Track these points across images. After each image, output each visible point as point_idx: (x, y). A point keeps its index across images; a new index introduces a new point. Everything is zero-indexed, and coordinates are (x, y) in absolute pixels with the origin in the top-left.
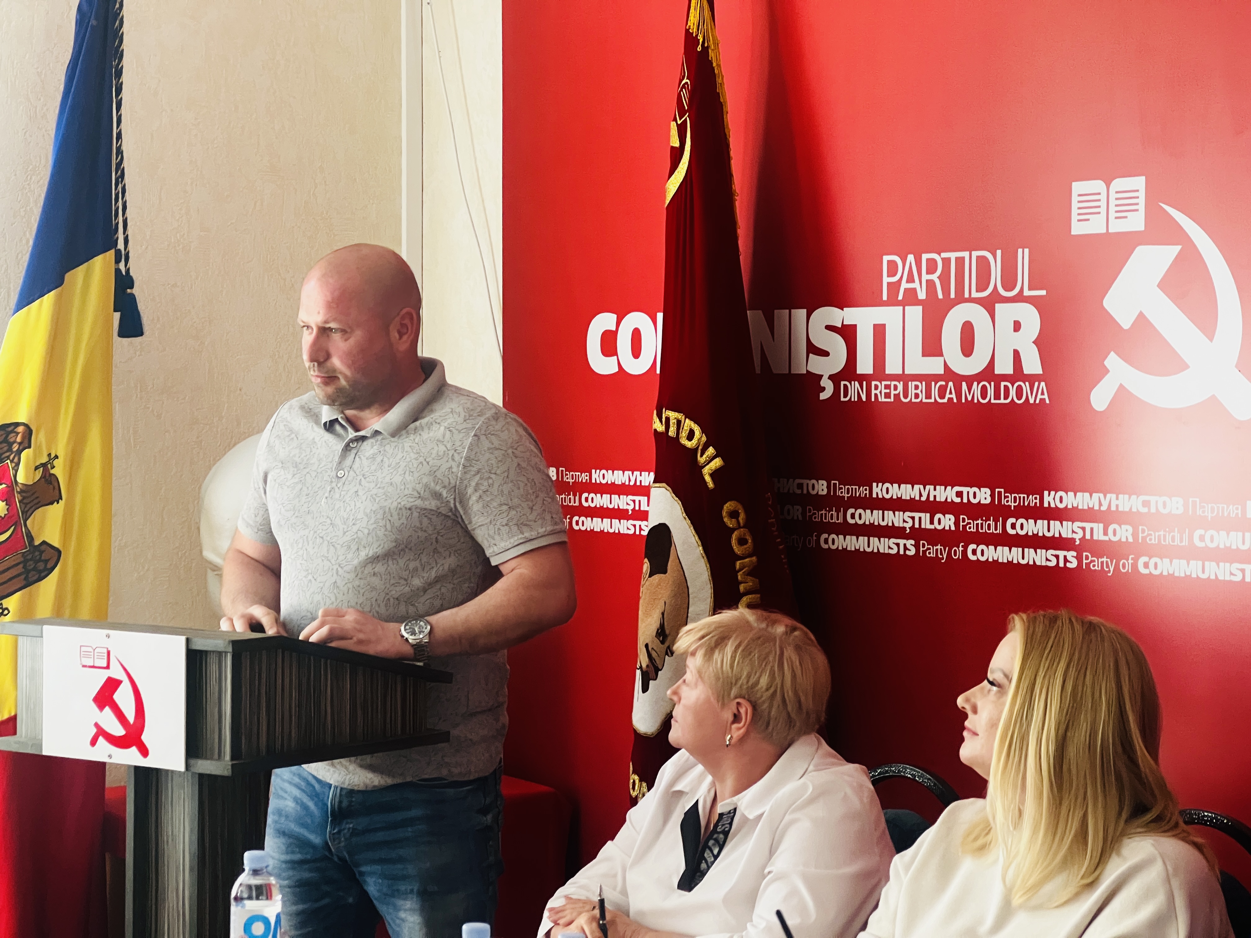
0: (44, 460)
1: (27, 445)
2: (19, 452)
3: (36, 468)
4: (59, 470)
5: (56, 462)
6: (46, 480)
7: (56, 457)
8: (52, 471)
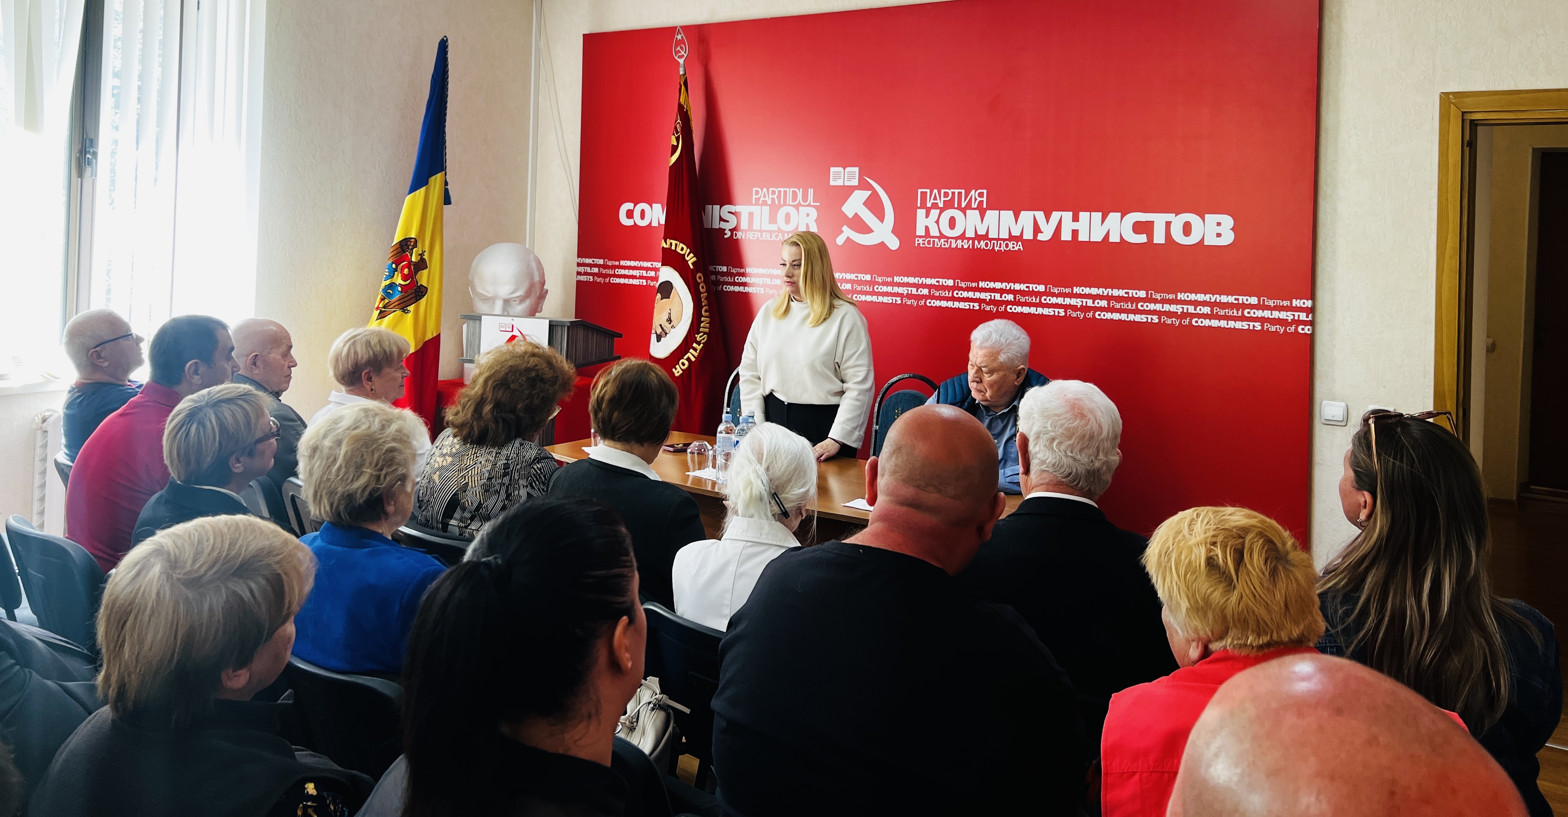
1: (414, 247)
2: (412, 250)
3: (419, 256)
4: (427, 257)
5: (426, 254)
6: (422, 261)
7: (427, 252)
8: (425, 257)
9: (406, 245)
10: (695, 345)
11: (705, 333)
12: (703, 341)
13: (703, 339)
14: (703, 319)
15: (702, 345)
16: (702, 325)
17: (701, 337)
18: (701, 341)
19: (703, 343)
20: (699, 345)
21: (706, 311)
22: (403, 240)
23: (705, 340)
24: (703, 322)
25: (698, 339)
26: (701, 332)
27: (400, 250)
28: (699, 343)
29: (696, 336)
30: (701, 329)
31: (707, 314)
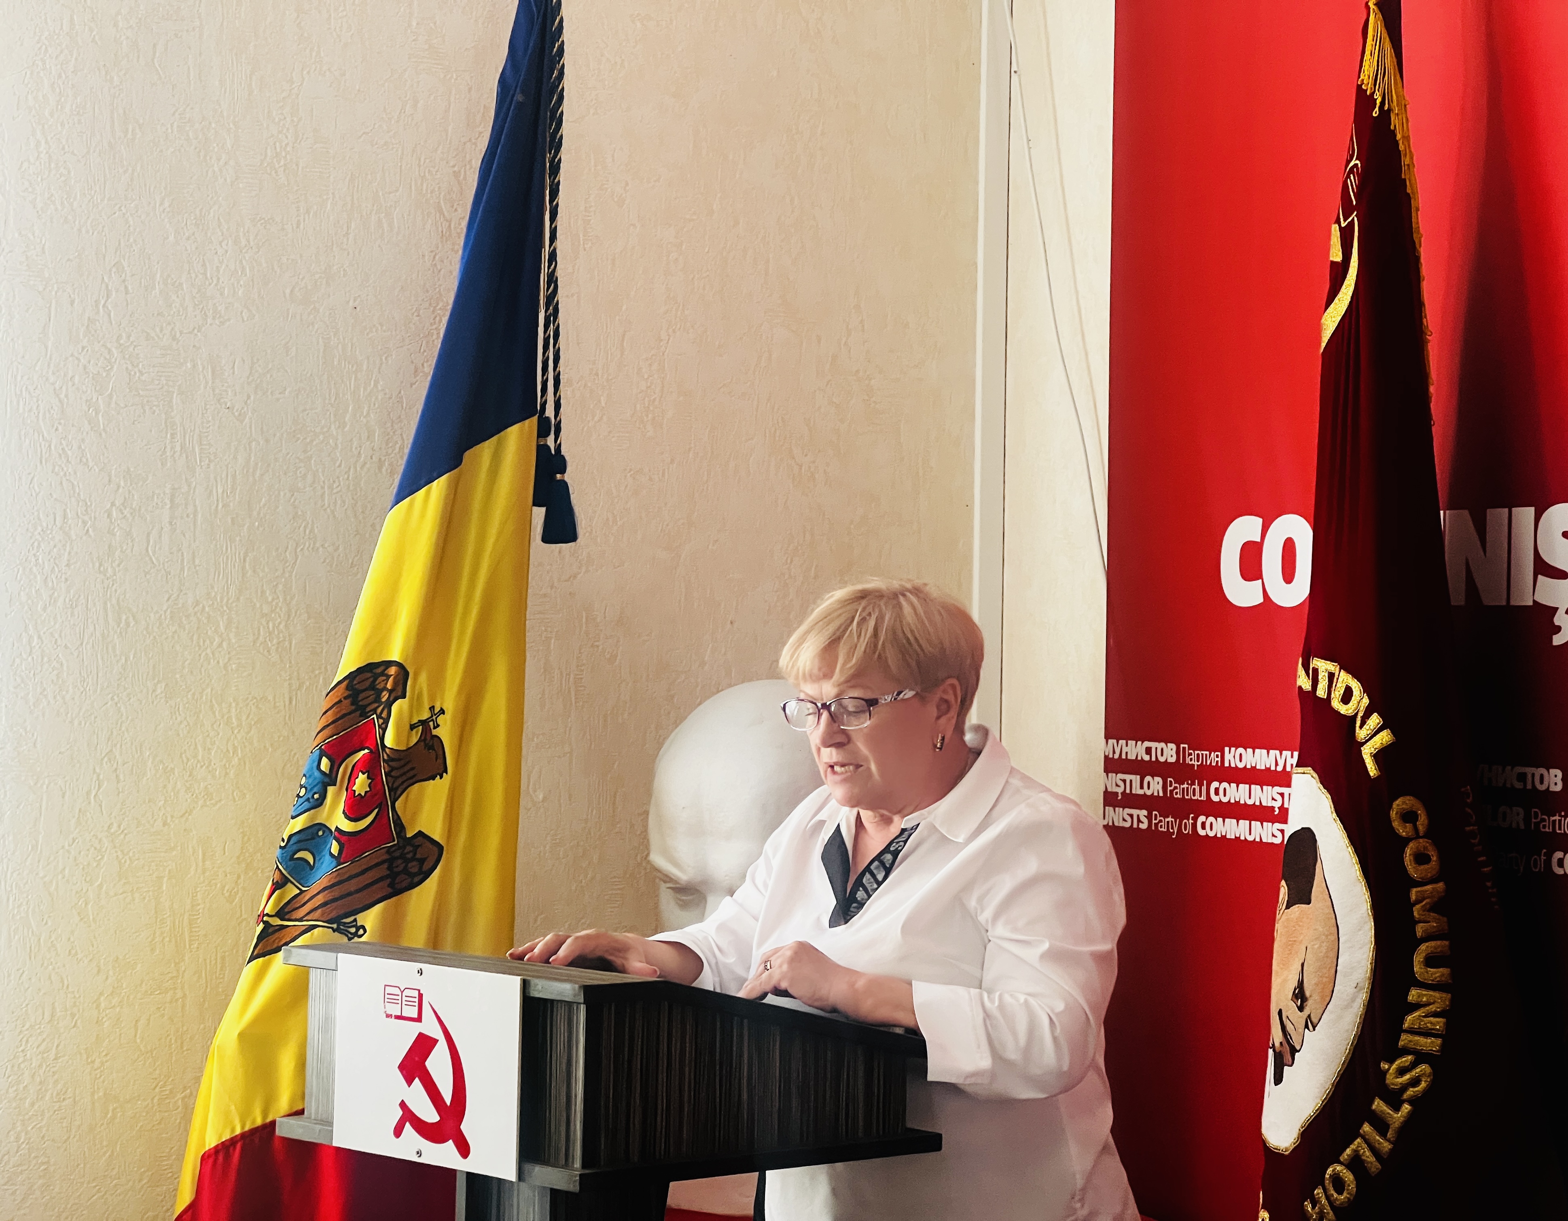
0: (425, 715)
1: (400, 693)
2: (389, 704)
3: (412, 727)
4: (445, 731)
5: (441, 719)
6: (426, 745)
7: (442, 712)
8: (435, 732)
9: (372, 687)
10: (1378, 1105)
11: (1421, 1057)
12: (1411, 1092)
13: (1415, 1082)
14: (1414, 995)
15: (1406, 1108)
16: (1409, 1020)
17: (1402, 1072)
18: (1404, 1088)
19: (1410, 1101)
20: (1397, 1109)
21: (1430, 961)
22: (360, 670)
23: (1423, 1085)
24: (1417, 1006)
25: (1394, 1080)
26: (1405, 1051)
27: (347, 705)
28: (1394, 1099)
29: (1384, 1066)
30: (1404, 1040)
31: (1436, 974)
